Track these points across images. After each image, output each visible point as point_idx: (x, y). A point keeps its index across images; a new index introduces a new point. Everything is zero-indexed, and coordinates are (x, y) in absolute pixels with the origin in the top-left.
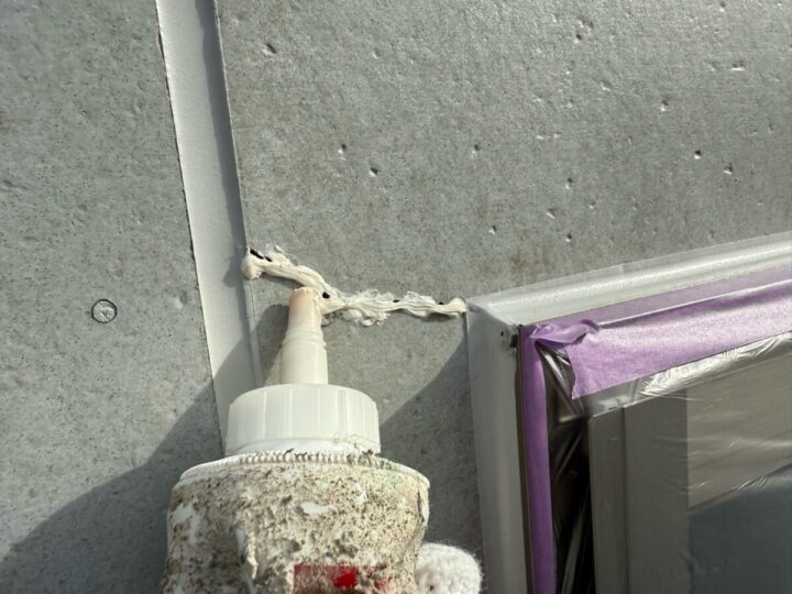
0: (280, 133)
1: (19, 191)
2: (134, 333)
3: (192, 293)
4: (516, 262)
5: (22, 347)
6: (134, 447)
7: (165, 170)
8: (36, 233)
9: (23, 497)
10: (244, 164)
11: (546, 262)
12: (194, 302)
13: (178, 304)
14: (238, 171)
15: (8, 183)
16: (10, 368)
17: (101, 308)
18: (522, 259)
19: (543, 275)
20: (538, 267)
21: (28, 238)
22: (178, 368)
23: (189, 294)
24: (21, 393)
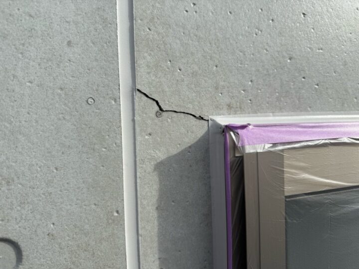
1: (72, 63)
2: (99, 109)
3: (118, 100)
4: (229, 106)
5: (66, 108)
6: (95, 145)
7: (114, 62)
8: (75, 75)
9: (60, 153)
10: (138, 62)
11: (241, 108)
12: (118, 103)
13: (113, 103)
14: (136, 65)
15: (69, 60)
16: (62, 114)
17: (90, 100)
18: (231, 106)
19: (239, 112)
20: (237, 109)
21: (72, 77)
22: (111, 122)
23: (116, 100)
24: (64, 122)
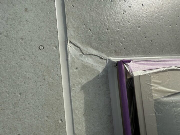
0: (74, 20)
1: (28, 23)
2: (47, 53)
3: (58, 47)
4: (115, 51)
5: (26, 52)
6: (45, 76)
7: (54, 23)
8: (31, 31)
10: (68, 25)
11: (121, 53)
12: (58, 49)
13: (55, 49)
14: (67, 26)
15: (27, 21)
16: (23, 56)
17: (41, 47)
19: (120, 55)
20: (119, 53)
21: (29, 31)
22: (54, 61)
23: (57, 47)
24: (25, 61)
